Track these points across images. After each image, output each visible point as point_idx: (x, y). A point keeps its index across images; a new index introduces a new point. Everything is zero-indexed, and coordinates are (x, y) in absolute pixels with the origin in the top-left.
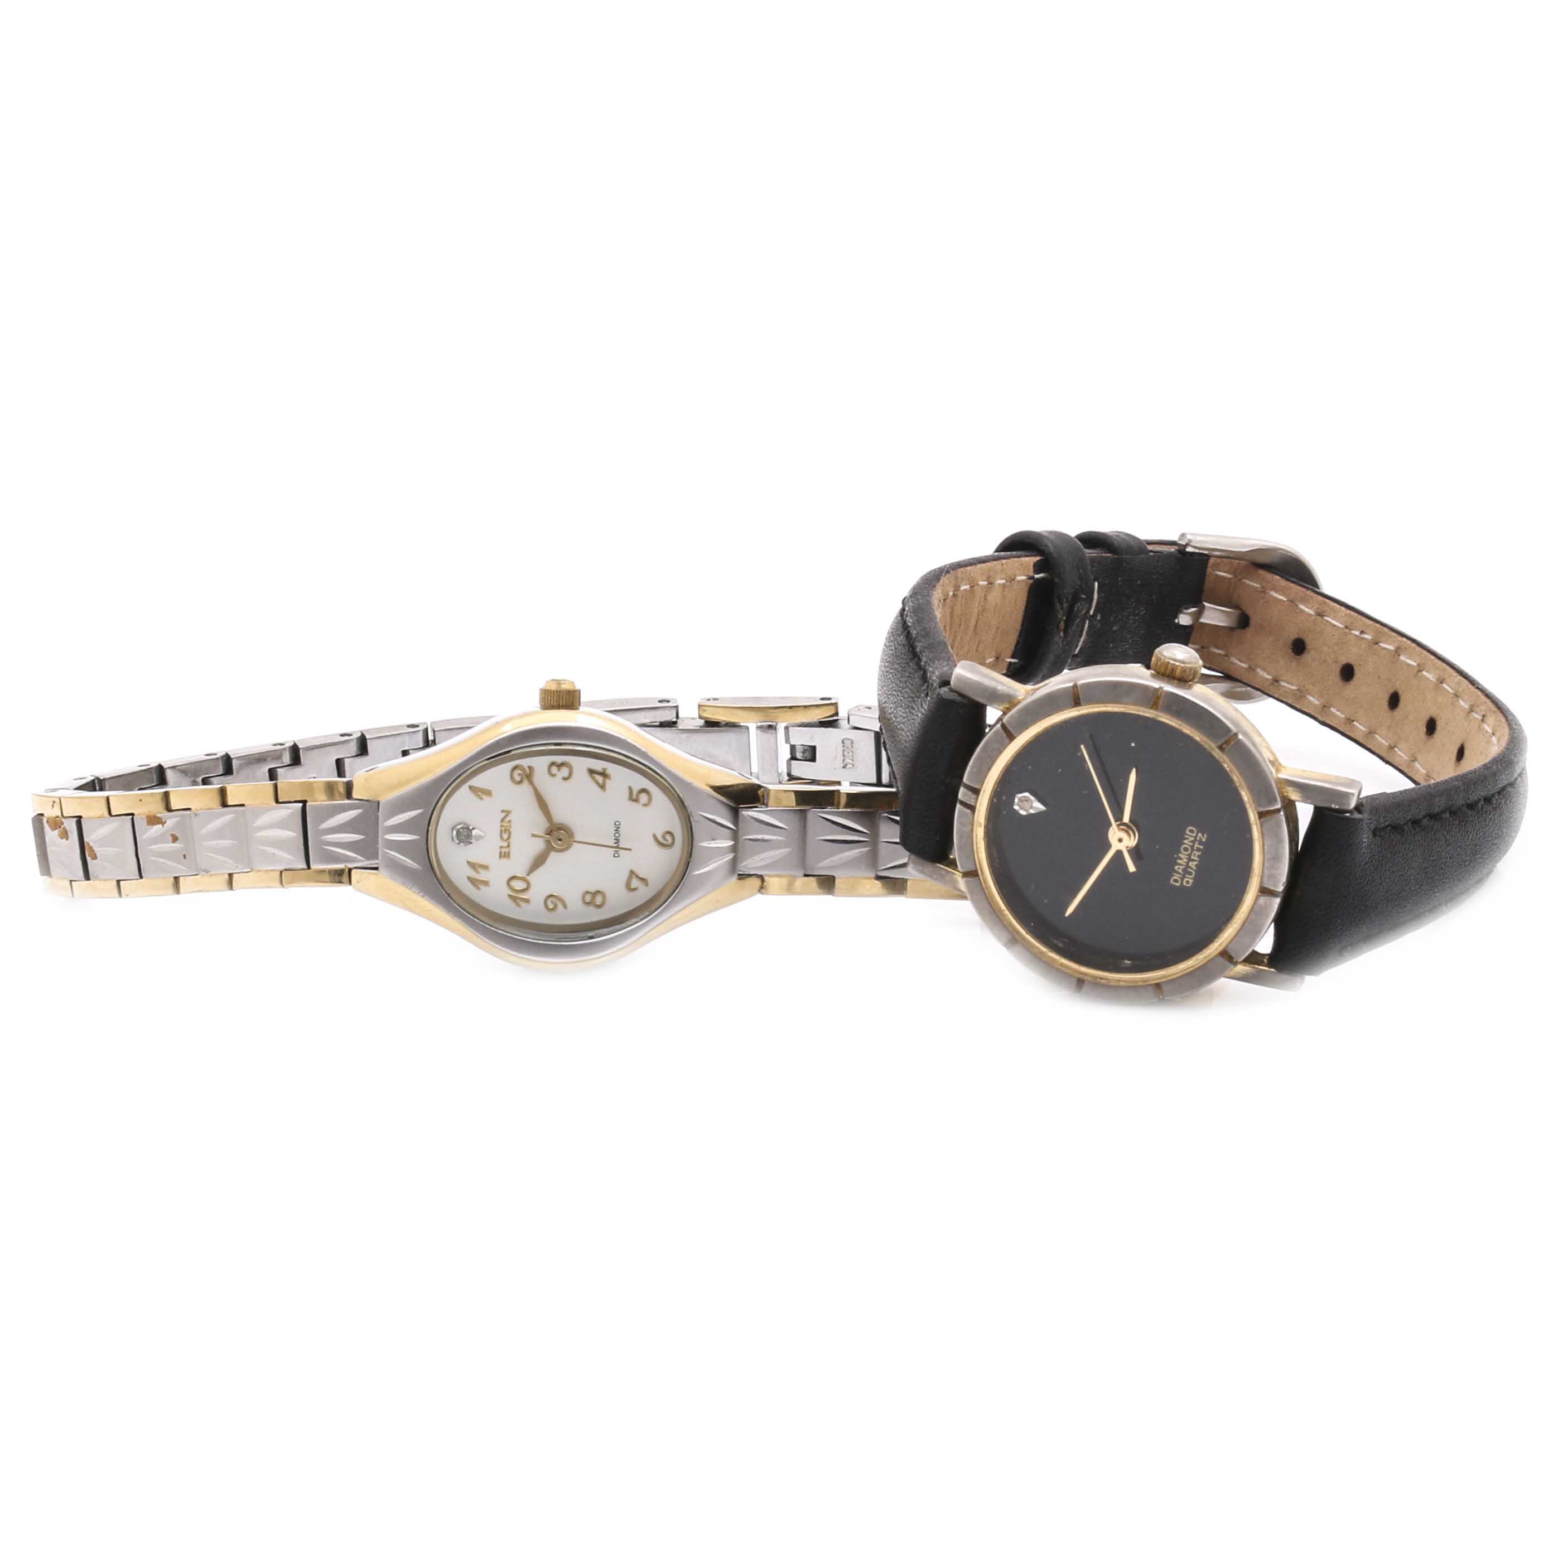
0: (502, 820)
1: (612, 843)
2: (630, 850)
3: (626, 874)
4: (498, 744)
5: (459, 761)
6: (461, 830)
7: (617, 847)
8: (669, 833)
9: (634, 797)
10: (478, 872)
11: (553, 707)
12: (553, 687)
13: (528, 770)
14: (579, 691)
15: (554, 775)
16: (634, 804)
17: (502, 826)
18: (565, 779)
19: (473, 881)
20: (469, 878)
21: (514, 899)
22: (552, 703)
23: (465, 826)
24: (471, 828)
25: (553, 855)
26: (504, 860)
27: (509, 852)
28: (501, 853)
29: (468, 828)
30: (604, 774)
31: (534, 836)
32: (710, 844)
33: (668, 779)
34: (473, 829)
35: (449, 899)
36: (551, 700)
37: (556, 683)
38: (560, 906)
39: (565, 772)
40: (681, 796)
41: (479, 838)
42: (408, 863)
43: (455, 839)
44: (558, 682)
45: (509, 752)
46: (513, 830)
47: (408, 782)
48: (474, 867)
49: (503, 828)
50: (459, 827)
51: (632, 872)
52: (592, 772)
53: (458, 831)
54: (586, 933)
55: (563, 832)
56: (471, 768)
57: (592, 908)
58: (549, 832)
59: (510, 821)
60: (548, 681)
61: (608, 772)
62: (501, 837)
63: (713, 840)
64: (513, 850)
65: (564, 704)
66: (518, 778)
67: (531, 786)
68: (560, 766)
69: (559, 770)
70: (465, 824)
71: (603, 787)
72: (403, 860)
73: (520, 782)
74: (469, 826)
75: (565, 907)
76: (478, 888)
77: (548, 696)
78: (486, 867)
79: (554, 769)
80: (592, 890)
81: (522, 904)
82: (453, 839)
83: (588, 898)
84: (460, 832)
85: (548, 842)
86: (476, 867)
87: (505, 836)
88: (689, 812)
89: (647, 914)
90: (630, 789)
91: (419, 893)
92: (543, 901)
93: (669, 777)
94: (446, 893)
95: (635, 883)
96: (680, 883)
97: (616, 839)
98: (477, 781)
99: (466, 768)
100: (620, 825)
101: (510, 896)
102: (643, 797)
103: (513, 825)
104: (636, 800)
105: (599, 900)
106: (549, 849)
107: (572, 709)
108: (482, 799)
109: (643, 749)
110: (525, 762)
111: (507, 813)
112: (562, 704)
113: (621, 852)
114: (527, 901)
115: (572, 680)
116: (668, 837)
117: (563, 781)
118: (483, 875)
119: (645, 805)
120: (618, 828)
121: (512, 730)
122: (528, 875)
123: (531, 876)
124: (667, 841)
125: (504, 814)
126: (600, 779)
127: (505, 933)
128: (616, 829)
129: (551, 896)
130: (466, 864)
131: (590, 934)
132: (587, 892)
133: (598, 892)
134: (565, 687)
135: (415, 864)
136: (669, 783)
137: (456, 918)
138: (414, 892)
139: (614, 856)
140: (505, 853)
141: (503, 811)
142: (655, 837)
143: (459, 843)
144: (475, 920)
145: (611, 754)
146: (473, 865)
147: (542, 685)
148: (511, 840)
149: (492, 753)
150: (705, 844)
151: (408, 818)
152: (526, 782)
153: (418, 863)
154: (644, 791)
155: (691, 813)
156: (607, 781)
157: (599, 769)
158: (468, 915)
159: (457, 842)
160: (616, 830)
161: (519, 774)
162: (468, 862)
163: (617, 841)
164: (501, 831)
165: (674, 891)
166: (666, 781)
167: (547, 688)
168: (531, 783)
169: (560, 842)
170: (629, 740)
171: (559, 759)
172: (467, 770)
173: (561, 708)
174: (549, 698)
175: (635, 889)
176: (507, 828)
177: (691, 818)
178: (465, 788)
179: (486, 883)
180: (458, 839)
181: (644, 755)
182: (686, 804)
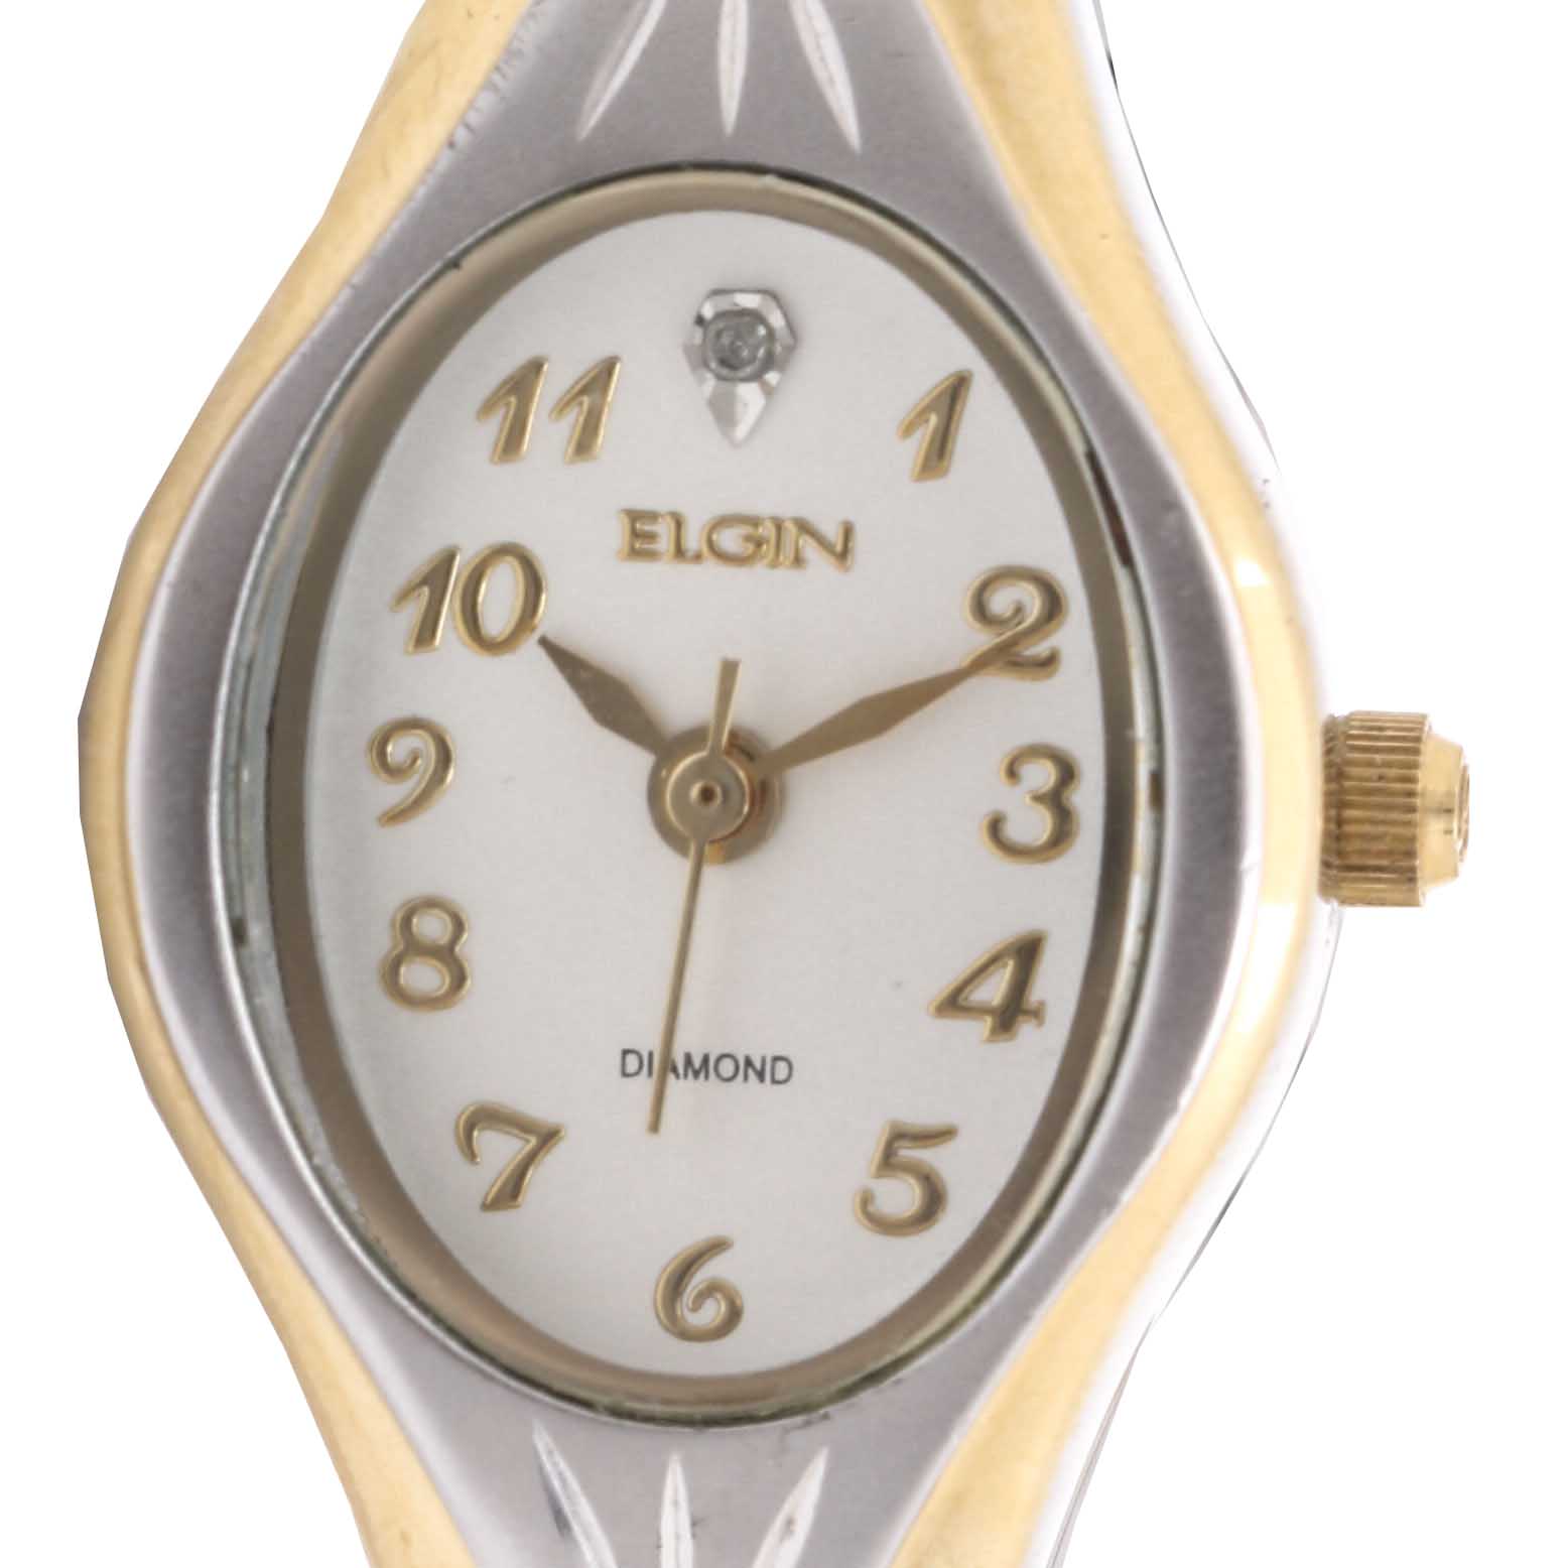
0: (804, 527)
1: (690, 1041)
2: (655, 1126)
3: (540, 1108)
4: (1161, 501)
5: (1084, 314)
6: (762, 331)
7: (669, 1067)
8: (734, 1315)
9: (908, 1153)
10: (563, 406)
11: (1335, 773)
12: (1431, 781)
13: (1040, 649)
14: (1411, 901)
15: (1012, 773)
16: (871, 1148)
17: (779, 525)
18: (995, 827)
19: (522, 383)
20: (535, 367)
21: (436, 576)
22: (1354, 771)
23: (778, 349)
24: (772, 377)
25: (637, 761)
26: (616, 534)
27: (651, 556)
28: (653, 516)
29: (769, 362)
30: (1011, 1014)
31: (729, 670)
32: (676, 1503)
33: (984, 1310)
34: (769, 392)
35: (438, 265)
36: (1370, 764)
37: (1450, 794)
38: (396, 793)
39: (1032, 824)
40: (905, 1372)
41: (723, 412)
42: (607, 82)
43: (724, 304)
44: (1454, 807)
45: (1127, 559)
46: (758, 579)
47: (992, 80)
48: (583, 391)
49: (767, 530)
50: (776, 320)
51: (548, 1137)
52: (1027, 952)
53: (756, 317)
54: (265, 908)
55: (746, 809)
56: (1053, 376)
57: (381, 942)
58: (743, 746)
59: (798, 561)
60: (1459, 752)
61: (1026, 1029)
62: (723, 522)
63: (694, 1524)
64: (662, 573)
65: (1349, 829)
66: (1001, 601)
67: (966, 662)
68: (1057, 801)
69: (1038, 798)
70: (790, 349)
71: (954, 1003)
72: (622, 56)
73: (980, 610)
74: (782, 369)
75: (397, 816)
76: (487, 408)
77: (1392, 750)
78: (584, 444)
79: (1042, 775)
80: (470, 948)
81: (414, 610)
82: (717, 292)
83: (432, 927)
84: (752, 331)
85: (693, 738)
86: (586, 400)
87: (729, 541)
88: (830, 1409)
89: (352, 1205)
90: (942, 1135)
91: (468, 126)
92: (424, 711)
93: (994, 1313)
94: (467, 251)
95: (499, 1150)
96: (492, 1360)
97: (706, 1059)
98: (990, 403)
99: (1048, 353)
100: (774, 1081)
101: (449, 558)
102: (900, 1196)
103: (784, 575)
104: (888, 1162)
105: (422, 976)
106: (664, 746)
107: (1326, 865)
108: (908, 430)
109: (1128, 1196)
110: (1075, 637)
111: (843, 555)
112: (1350, 821)
113: (644, 1087)
114: (425, 634)
115: (1464, 868)
116: (711, 1313)
117: (985, 823)
118: (548, 433)
119: (866, 1200)
120: (761, 1075)
121: (1235, 591)
122: (544, 642)
123: (541, 654)
124: (697, 1306)
125: (833, 534)
126: (994, 989)
127: (267, 526)
128: (758, 1065)
129: (445, 757)
130: (607, 351)
131: (258, 932)
132: (459, 926)
133: (459, 979)
134: (1432, 837)
135: (601, 109)
136: (966, 1313)
137: (346, 294)
138: (471, 104)
139: (625, 1052)
140: (651, 537)
141: (848, 532)
142: (717, 1247)
143: (700, 321)
144: (336, 385)
145: (1106, 1043)
146: (600, 378)
147: (1442, 727)
148: (711, 568)
149: (1124, 478)
150: (675, 1483)
151: (820, 74)
152: (983, 639)
153: (605, 123)
154: (934, 1201)
155: (826, 1417)
156: (986, 1024)
157: (1037, 992)
158: (358, 353)
159: (708, 312)
160: (749, 1063)
161: (1019, 610)
162: (607, 368)
163: (700, 1068)
164: (754, 521)
165: (452, 1331)
166: (978, 1300)
167: (1428, 756)
168: (980, 664)
169: (695, 792)
170: (1171, 1128)
171: (1089, 800)
172: (1039, 354)
173: (1333, 812)
174: (1378, 758)
175: (470, 1153)
176: (768, 550)
177: (799, 1419)
178: (963, 354)
179: (511, 443)
180: (720, 315)
181: (1100, 1201)
182: (867, 1396)
